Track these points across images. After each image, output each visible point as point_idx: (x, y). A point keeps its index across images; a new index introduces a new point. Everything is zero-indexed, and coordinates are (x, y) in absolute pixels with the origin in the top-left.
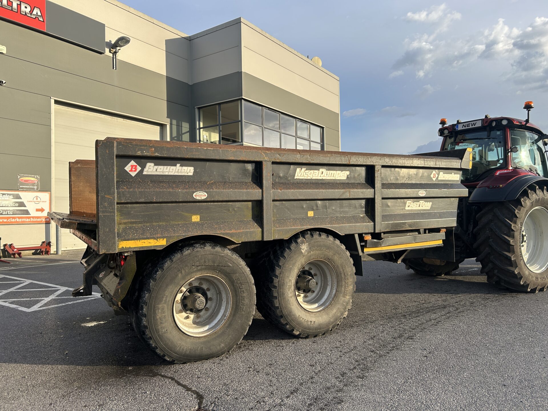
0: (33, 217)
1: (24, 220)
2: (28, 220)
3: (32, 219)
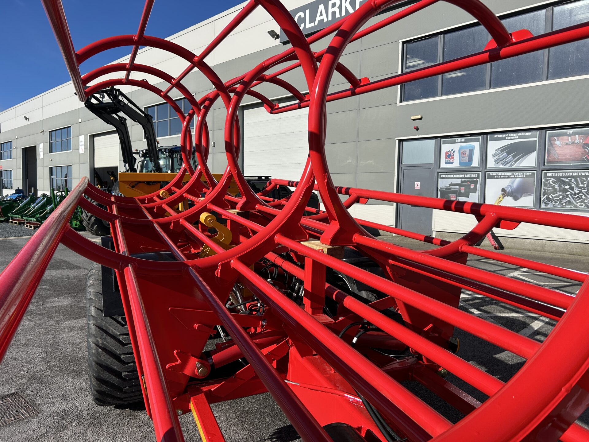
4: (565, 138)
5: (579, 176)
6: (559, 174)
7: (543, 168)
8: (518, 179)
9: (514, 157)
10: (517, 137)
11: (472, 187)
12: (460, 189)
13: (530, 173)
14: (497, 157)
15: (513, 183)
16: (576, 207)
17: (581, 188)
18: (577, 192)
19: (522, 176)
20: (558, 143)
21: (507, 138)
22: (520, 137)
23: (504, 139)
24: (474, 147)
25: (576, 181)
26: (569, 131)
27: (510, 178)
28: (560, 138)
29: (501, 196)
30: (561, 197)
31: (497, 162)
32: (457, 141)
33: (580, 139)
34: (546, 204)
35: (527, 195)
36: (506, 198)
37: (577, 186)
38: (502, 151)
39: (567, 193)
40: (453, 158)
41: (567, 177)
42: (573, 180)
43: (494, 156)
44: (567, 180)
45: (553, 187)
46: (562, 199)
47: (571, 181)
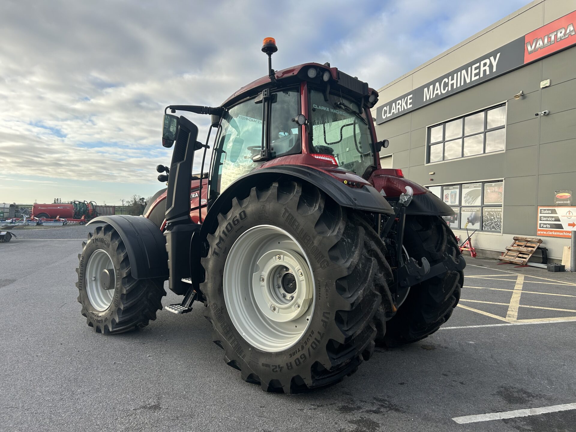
0: (566, 232)
1: (558, 233)
2: (561, 234)
3: (564, 233)
4: (492, 188)
5: (498, 211)
6: (489, 210)
7: (483, 206)
8: (474, 212)
9: (472, 199)
10: (473, 187)
11: (456, 217)
12: (451, 218)
13: (478, 209)
14: (465, 199)
15: (472, 214)
16: (496, 229)
17: (498, 218)
18: (496, 220)
19: (475, 211)
20: (489, 191)
21: (470, 187)
22: (475, 187)
23: (468, 188)
24: (456, 192)
25: (496, 214)
26: (493, 184)
27: (471, 211)
28: (490, 188)
29: (467, 222)
30: (490, 223)
31: (466, 202)
32: (450, 188)
33: (497, 189)
34: (485, 228)
35: (477, 222)
36: (469, 223)
37: (496, 217)
38: (468, 195)
39: (493, 221)
40: (448, 199)
41: (492, 211)
42: (495, 213)
43: (465, 198)
44: (492, 213)
45: (487, 217)
46: (490, 225)
47: (494, 214)
